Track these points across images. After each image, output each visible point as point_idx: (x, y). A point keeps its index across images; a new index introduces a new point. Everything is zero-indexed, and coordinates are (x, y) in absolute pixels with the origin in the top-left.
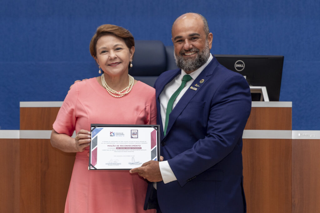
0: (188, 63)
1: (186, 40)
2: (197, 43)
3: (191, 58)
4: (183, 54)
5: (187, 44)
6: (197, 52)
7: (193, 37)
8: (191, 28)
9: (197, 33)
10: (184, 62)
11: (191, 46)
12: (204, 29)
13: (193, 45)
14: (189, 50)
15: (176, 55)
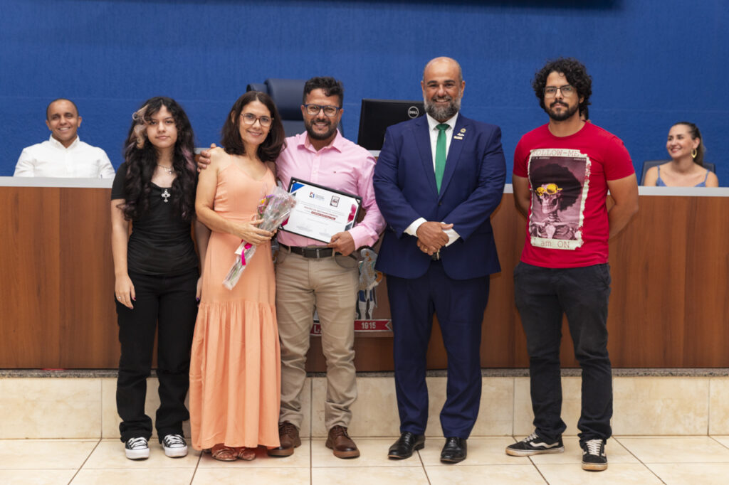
0: (441, 111)
1: (441, 86)
2: (451, 90)
3: (443, 106)
4: (435, 100)
5: (441, 91)
6: (449, 100)
7: (448, 84)
8: (447, 74)
9: (452, 79)
10: (436, 109)
11: (445, 93)
12: (459, 77)
13: (447, 93)
14: (442, 97)
15: (427, 100)
